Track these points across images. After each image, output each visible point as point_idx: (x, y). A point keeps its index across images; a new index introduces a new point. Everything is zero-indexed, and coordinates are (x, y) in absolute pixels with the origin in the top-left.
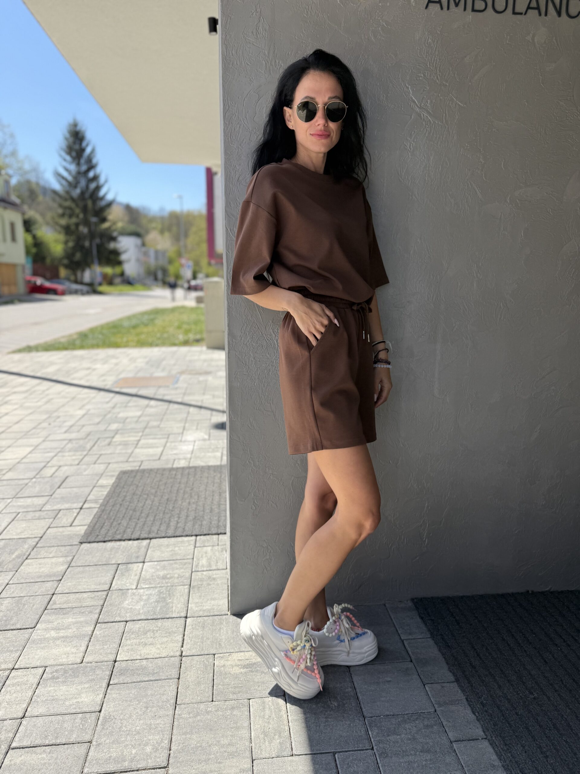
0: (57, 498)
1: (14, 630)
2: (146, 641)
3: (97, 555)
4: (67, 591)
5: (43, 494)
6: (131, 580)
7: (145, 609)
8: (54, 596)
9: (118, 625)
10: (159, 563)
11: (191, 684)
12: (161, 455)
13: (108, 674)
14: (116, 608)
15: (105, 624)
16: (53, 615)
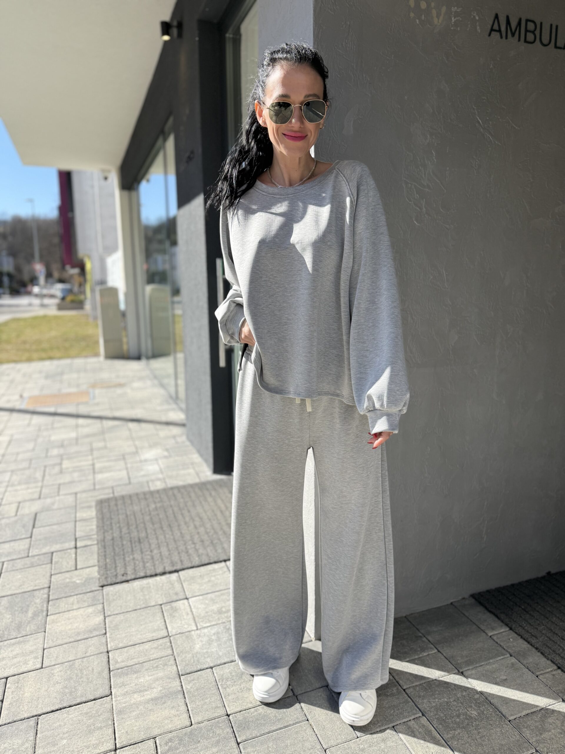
0: (40, 540)
1: (88, 702)
2: (247, 686)
3: (129, 598)
4: (121, 645)
5: (18, 537)
6: (186, 621)
7: (222, 650)
8: (110, 654)
9: (205, 674)
10: (205, 596)
11: (325, 724)
12: (129, 478)
13: (230, 731)
14: (190, 655)
15: (189, 675)
16: (123, 676)
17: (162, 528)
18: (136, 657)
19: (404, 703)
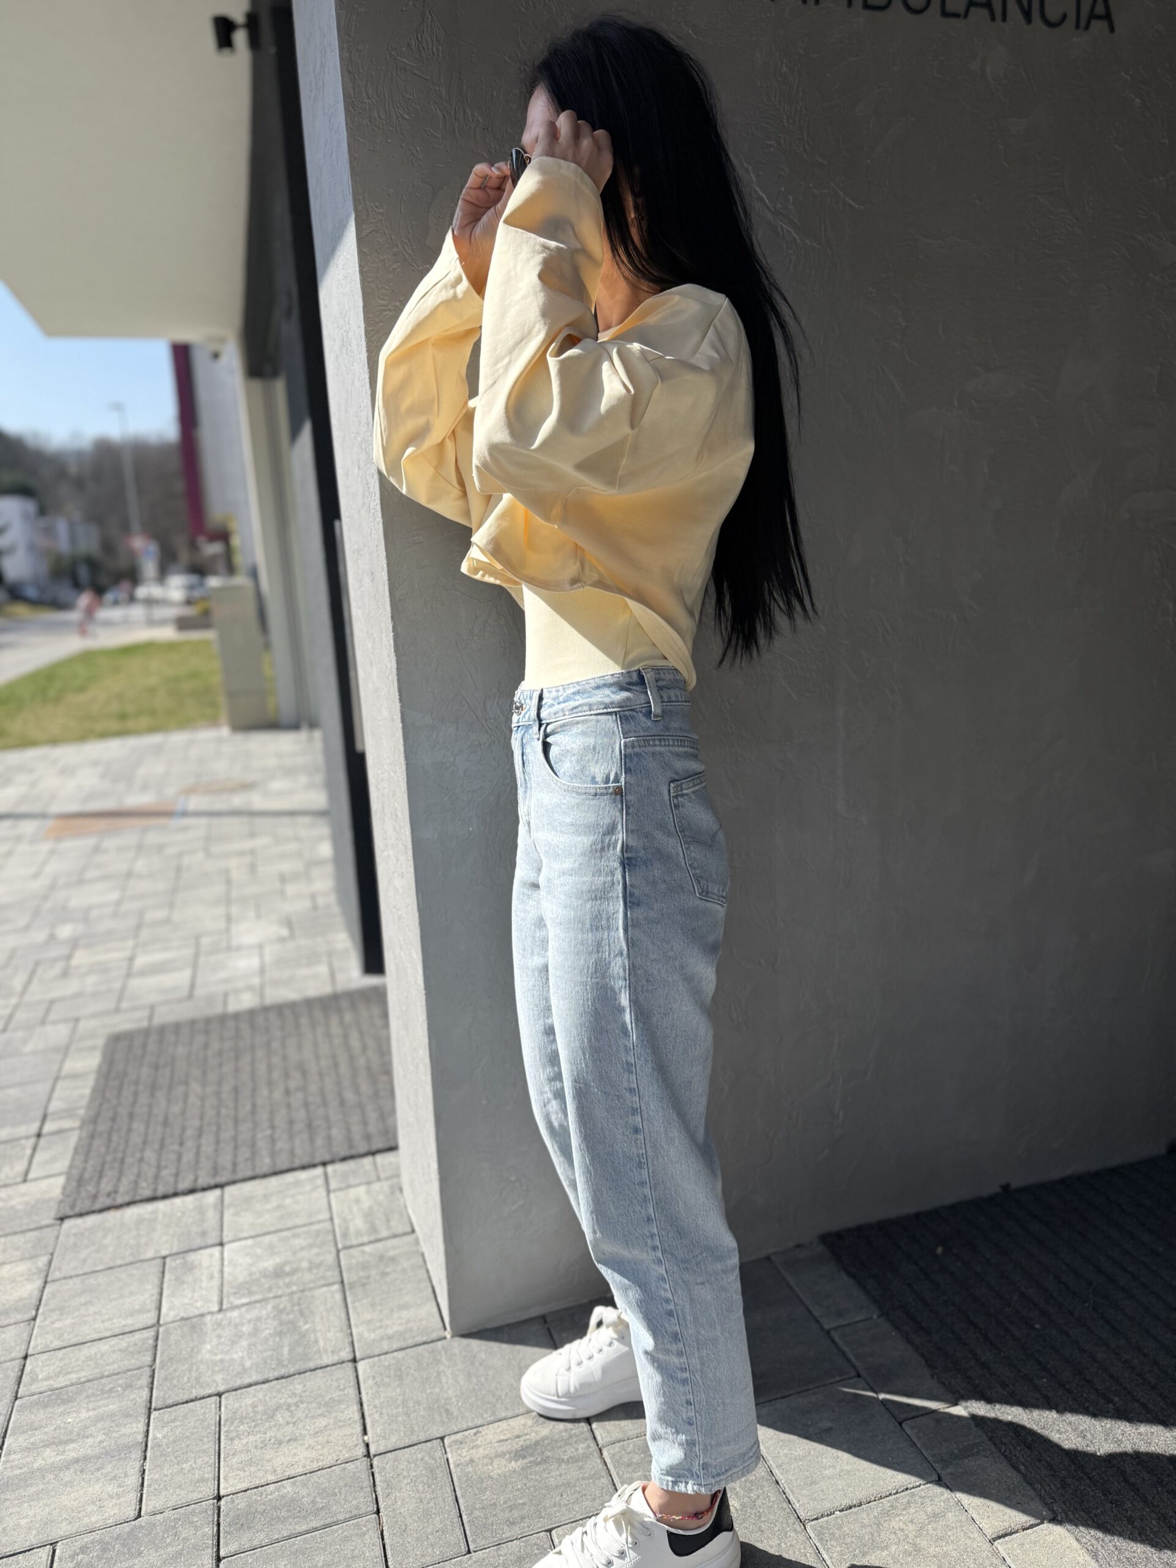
2: (279, 1435)
3: (106, 1242)
4: (56, 1344)
6: (204, 1292)
7: (254, 1356)
8: (28, 1361)
9: (202, 1408)
10: (259, 1239)
11: (409, 1521)
12: (193, 985)
13: (210, 1532)
14: (186, 1366)
15: (169, 1409)
16: (38, 1409)
17: (218, 1094)
18: (77, 1369)
19: (592, 1478)
